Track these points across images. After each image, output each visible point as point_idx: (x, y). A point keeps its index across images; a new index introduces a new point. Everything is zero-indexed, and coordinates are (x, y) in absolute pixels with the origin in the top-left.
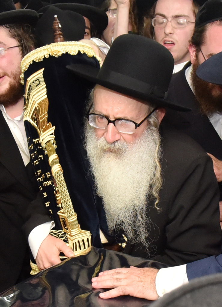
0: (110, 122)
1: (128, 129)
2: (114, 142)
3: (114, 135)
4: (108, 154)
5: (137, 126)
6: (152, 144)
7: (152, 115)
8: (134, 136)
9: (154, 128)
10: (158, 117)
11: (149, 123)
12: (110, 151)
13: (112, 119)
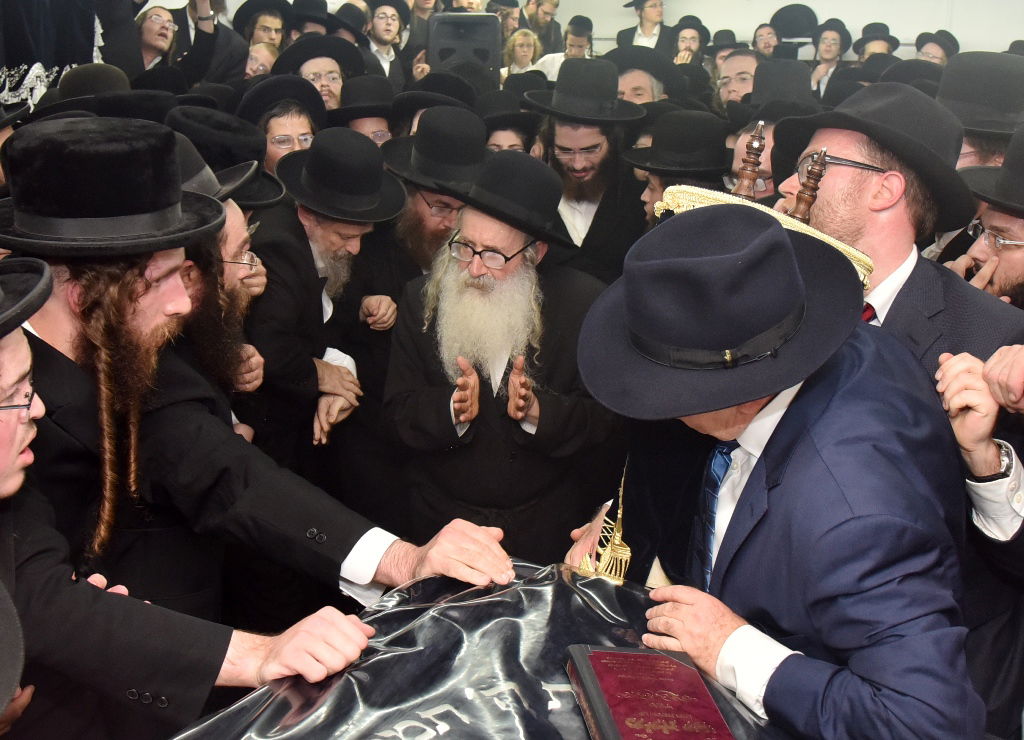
0: (475, 253)
1: (496, 262)
2: (479, 277)
3: (479, 269)
4: (471, 290)
5: (507, 259)
6: (528, 284)
7: (529, 249)
8: (503, 270)
9: (529, 263)
10: (537, 253)
11: (525, 257)
12: (472, 285)
13: (479, 250)
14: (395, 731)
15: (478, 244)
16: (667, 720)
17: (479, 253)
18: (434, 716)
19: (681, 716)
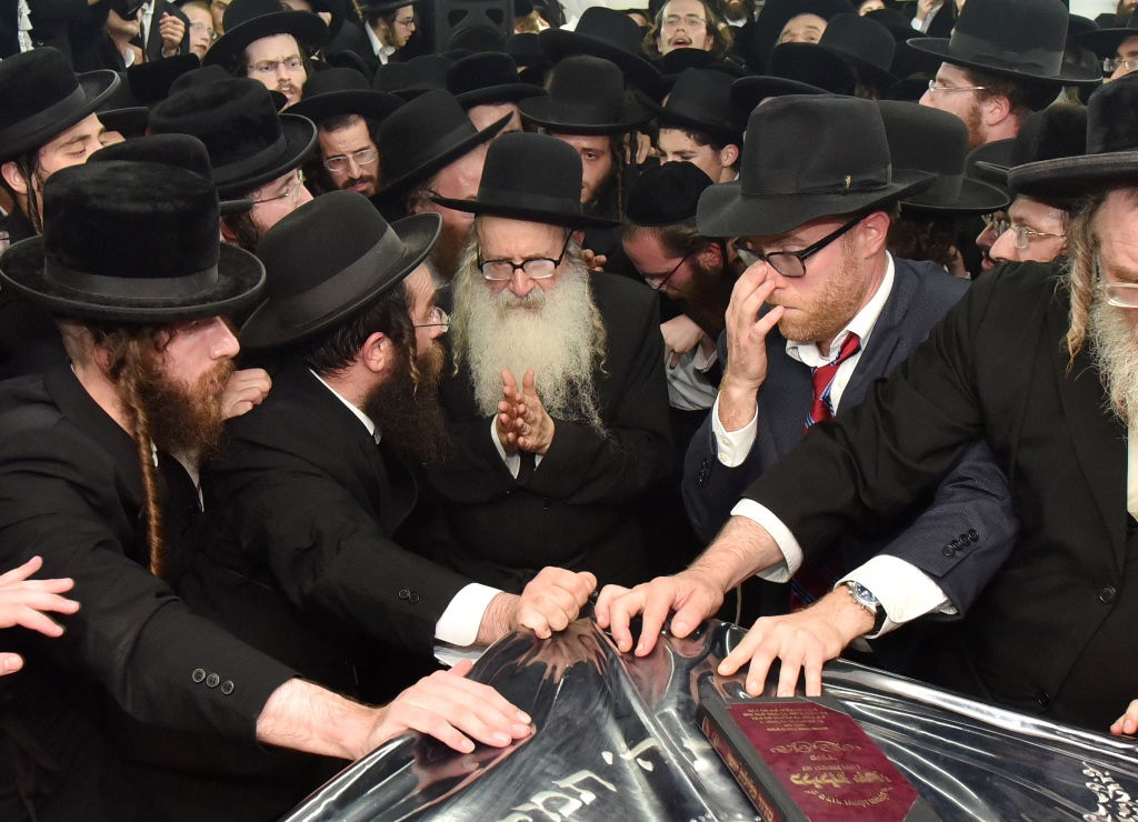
5: (556, 263)
7: (570, 241)
8: (555, 279)
13: (519, 263)
14: (534, 804)
15: (517, 258)
16: (835, 773)
17: (521, 267)
18: (574, 785)
19: (848, 768)
